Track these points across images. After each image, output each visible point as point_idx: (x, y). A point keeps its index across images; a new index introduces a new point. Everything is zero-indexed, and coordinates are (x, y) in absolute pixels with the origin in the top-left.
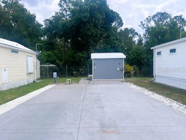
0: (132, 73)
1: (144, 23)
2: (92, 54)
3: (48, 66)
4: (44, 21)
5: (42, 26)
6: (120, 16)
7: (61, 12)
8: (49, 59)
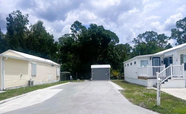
0: (118, 77)
1: (136, 39)
2: (91, 66)
3: (66, 73)
4: (58, 39)
5: (58, 43)
6: (116, 35)
7: (72, 33)
8: (65, 68)
